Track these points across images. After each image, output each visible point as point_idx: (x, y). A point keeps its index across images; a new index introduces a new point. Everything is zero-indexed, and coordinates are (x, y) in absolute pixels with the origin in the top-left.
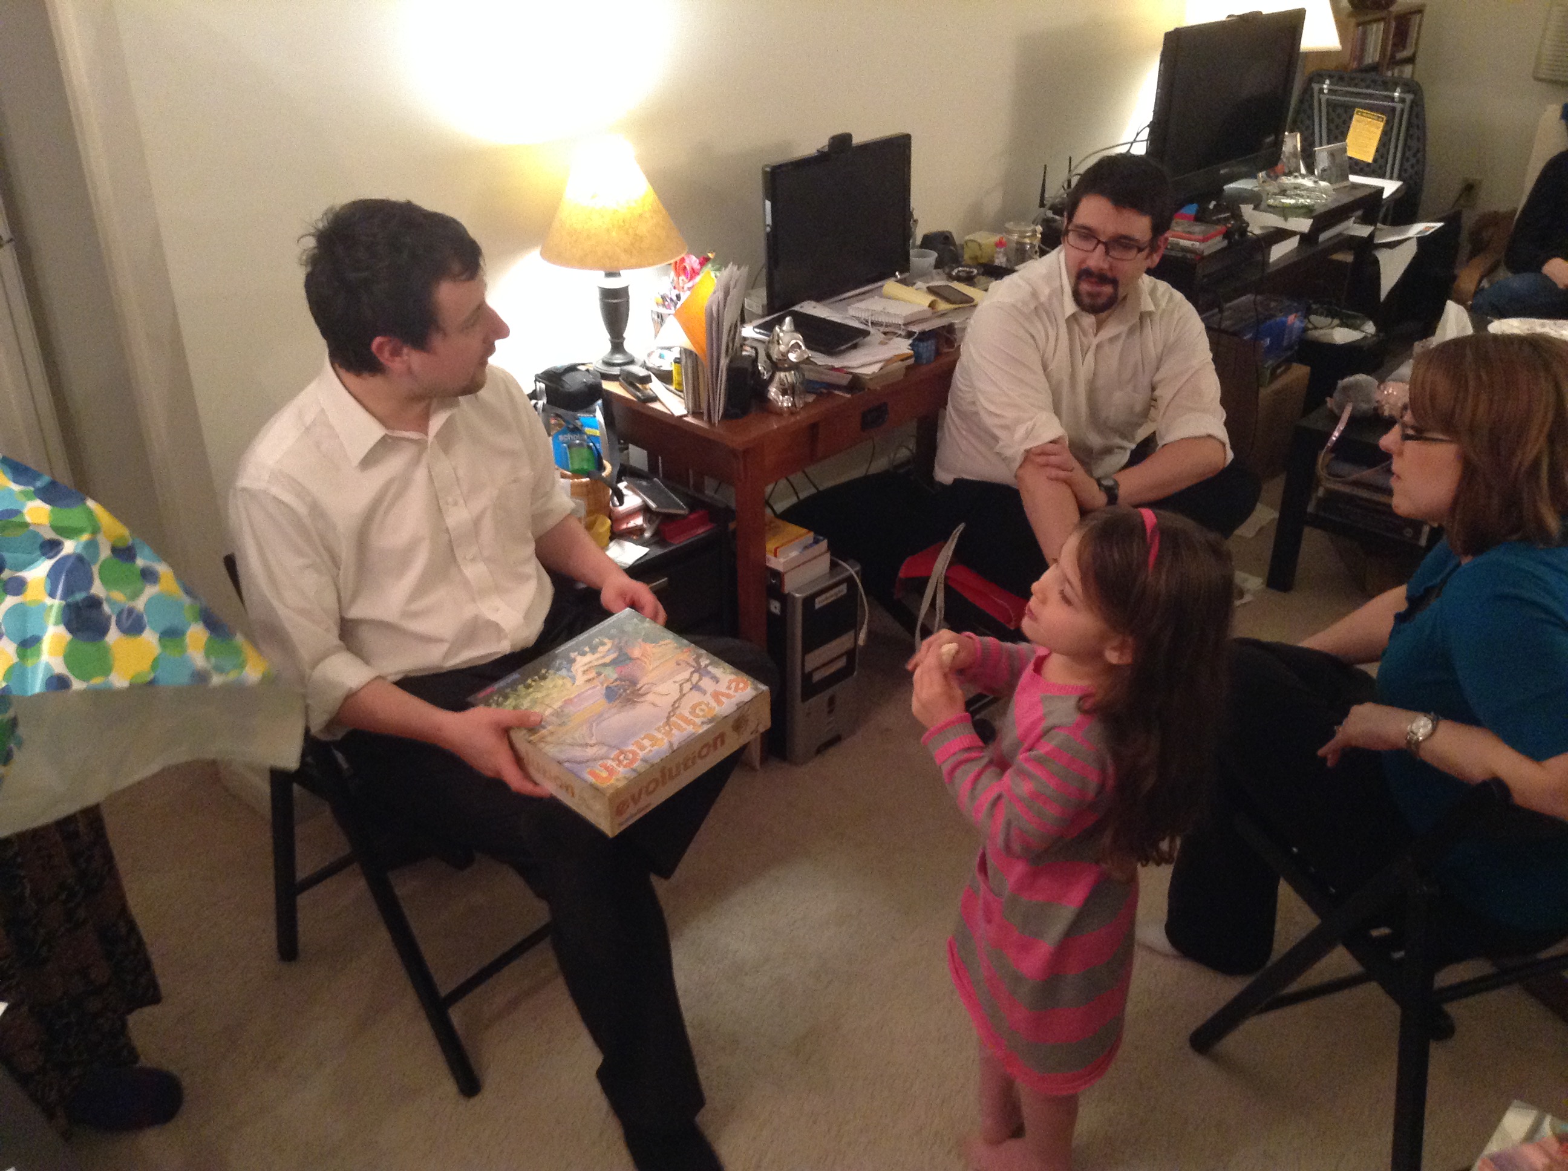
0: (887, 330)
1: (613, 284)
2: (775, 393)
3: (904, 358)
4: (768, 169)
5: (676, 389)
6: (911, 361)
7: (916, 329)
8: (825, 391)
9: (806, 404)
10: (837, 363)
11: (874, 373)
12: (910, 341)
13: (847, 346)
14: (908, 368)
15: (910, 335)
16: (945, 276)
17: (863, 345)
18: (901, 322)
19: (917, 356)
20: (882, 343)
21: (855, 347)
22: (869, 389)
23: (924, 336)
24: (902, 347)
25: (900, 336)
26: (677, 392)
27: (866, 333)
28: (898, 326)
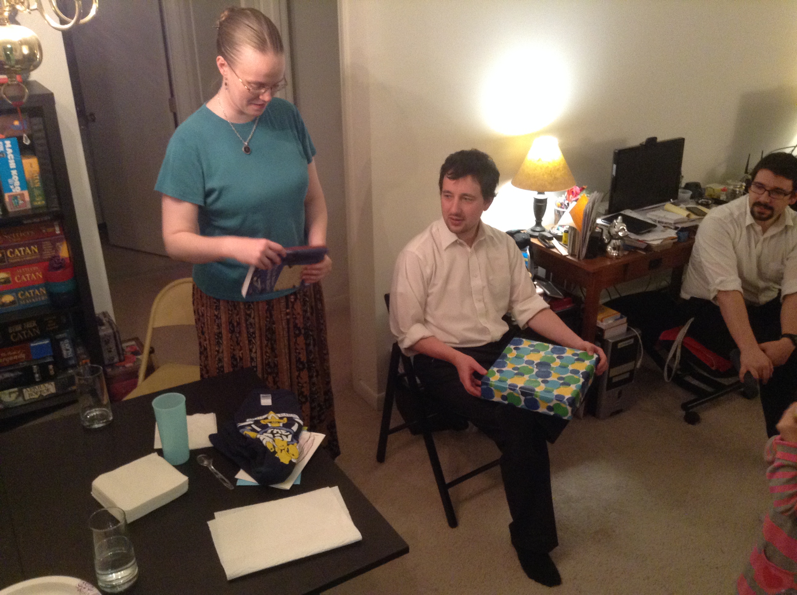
0: (665, 225)
1: (541, 197)
2: (610, 249)
3: (673, 239)
4: (617, 151)
5: (563, 244)
6: (676, 240)
7: (680, 226)
8: (633, 250)
9: (624, 255)
10: (640, 238)
11: (658, 244)
12: (676, 231)
13: (645, 231)
14: (674, 243)
15: (676, 228)
16: (695, 203)
17: (654, 231)
18: (672, 222)
19: (679, 238)
20: (663, 231)
21: (649, 232)
22: (655, 251)
23: (683, 230)
24: (672, 233)
25: (671, 228)
26: (564, 245)
27: (655, 226)
28: (670, 224)
